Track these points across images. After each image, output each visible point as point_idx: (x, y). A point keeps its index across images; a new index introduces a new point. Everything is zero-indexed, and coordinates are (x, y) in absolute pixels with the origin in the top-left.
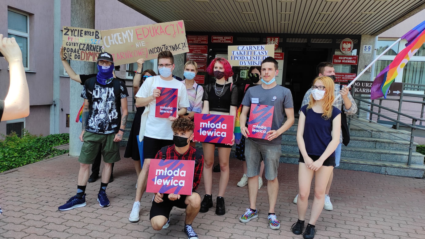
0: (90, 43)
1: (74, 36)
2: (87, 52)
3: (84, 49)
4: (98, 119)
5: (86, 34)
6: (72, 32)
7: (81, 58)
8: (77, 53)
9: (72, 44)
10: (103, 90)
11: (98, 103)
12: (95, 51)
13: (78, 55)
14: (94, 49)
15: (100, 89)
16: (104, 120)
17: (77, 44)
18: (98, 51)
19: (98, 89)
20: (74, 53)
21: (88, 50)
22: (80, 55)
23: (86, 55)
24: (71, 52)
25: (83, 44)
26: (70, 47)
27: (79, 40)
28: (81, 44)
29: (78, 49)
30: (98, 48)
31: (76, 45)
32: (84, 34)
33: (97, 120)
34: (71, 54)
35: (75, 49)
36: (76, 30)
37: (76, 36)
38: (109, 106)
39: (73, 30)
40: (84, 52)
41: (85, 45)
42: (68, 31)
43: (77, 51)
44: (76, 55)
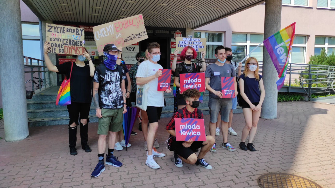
0: (72, 38)
1: (57, 32)
2: (70, 46)
3: (67, 44)
4: (112, 97)
5: (68, 31)
6: (55, 29)
7: (65, 51)
8: (61, 47)
9: (56, 39)
10: (112, 74)
11: (110, 84)
12: (76, 45)
13: (62, 49)
14: (76, 44)
15: (110, 74)
16: (116, 97)
17: (61, 40)
18: (79, 46)
19: (109, 74)
20: (58, 47)
21: (71, 45)
22: (64, 49)
23: (69, 49)
24: (55, 46)
25: (66, 40)
26: (54, 42)
27: (61, 36)
28: (65, 40)
29: (62, 44)
30: (79, 43)
31: (59, 40)
32: (66, 30)
33: (111, 99)
34: (56, 48)
35: (59, 44)
36: (59, 27)
37: (59, 32)
38: (118, 86)
39: (56, 27)
40: (67, 47)
41: (67, 40)
42: (51, 28)
43: (61, 46)
44: (59, 49)
